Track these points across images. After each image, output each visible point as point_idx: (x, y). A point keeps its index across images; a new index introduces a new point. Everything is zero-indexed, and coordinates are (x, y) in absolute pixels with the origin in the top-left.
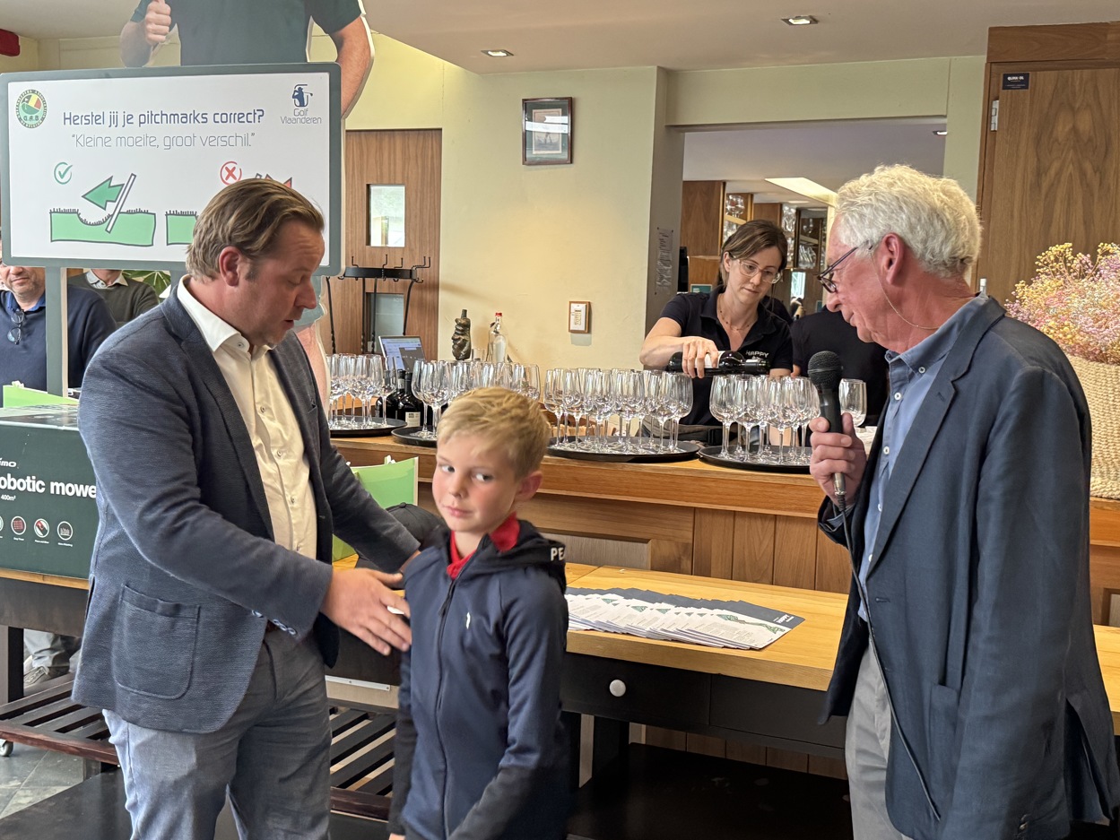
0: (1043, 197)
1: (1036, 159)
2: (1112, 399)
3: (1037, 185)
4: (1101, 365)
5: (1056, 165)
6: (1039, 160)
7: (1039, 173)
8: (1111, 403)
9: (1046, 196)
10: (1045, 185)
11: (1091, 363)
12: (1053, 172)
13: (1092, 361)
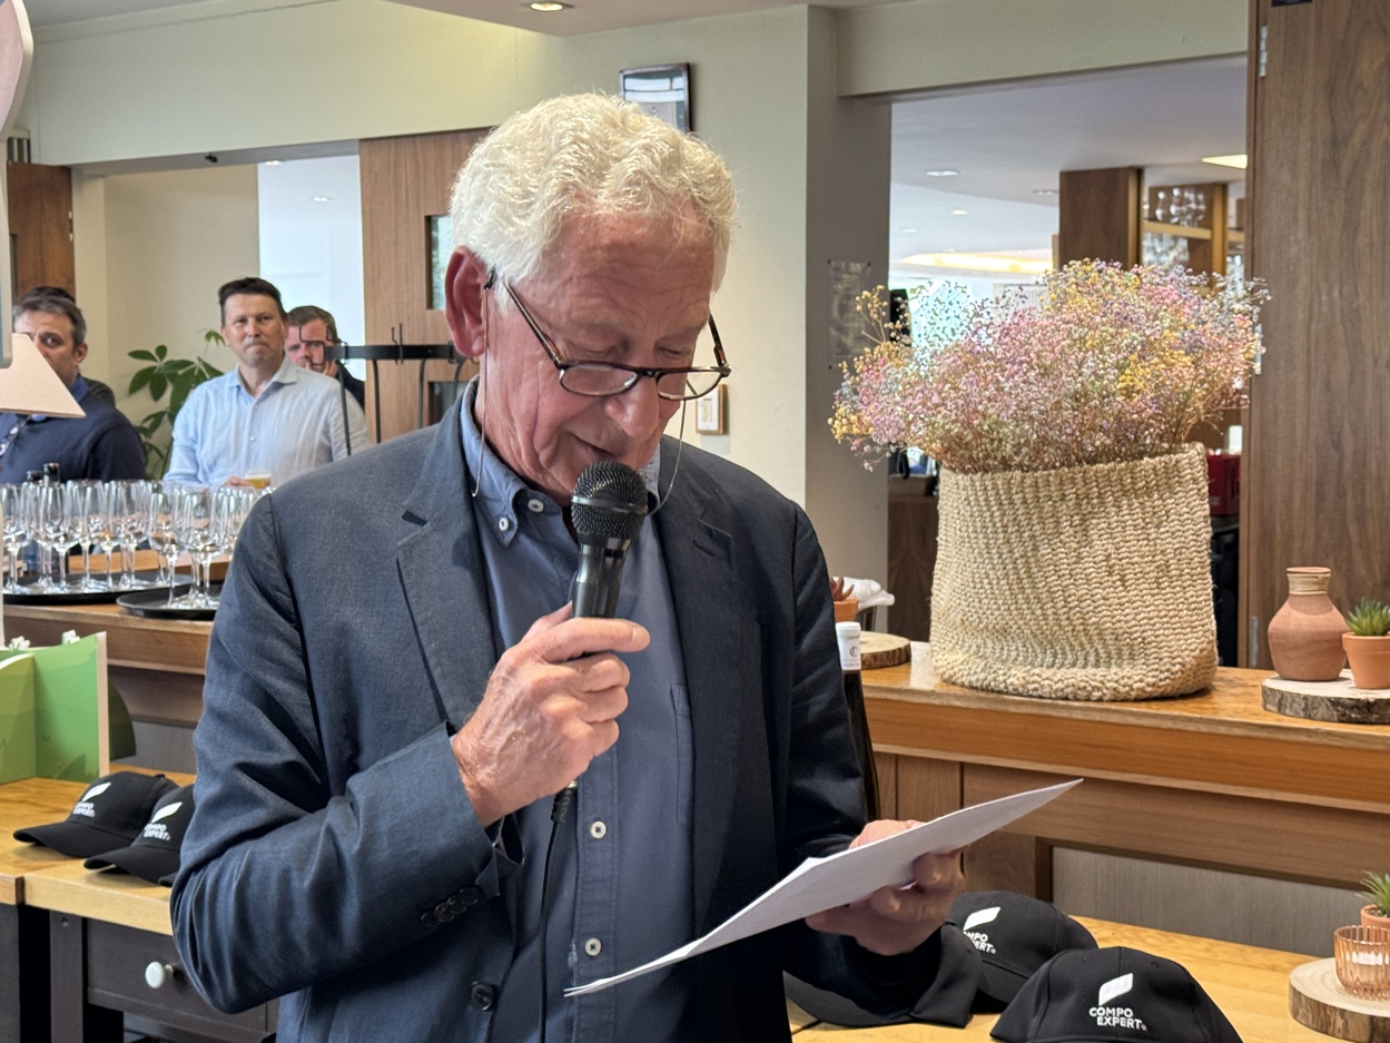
0: (1343, 182)
1: (1329, 119)
3: (1333, 164)
5: (1361, 129)
6: (1333, 120)
7: (1336, 143)
9: (1349, 182)
10: (1345, 166)
12: (1357, 139)
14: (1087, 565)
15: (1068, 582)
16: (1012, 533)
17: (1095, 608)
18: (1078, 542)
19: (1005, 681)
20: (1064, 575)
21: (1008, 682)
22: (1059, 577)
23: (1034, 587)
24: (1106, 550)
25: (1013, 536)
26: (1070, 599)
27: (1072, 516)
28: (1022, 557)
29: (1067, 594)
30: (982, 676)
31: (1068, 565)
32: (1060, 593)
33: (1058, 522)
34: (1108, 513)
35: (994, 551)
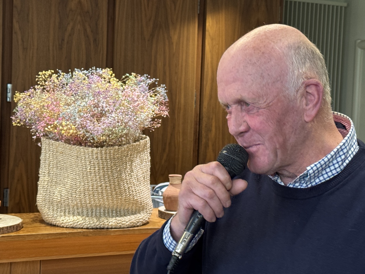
2: (89, 168)
4: (82, 147)
8: (89, 170)
11: (73, 146)
13: (73, 145)
14: (133, 179)
15: (129, 186)
16: (114, 169)
17: (136, 194)
18: (130, 171)
19: (108, 224)
20: (128, 183)
21: (110, 224)
22: (127, 184)
23: (119, 189)
24: (136, 173)
25: (114, 170)
26: (130, 192)
27: (129, 162)
28: (117, 178)
29: (129, 190)
30: (97, 223)
31: (129, 179)
32: (127, 190)
33: (126, 165)
34: (135, 160)
35: (107, 176)
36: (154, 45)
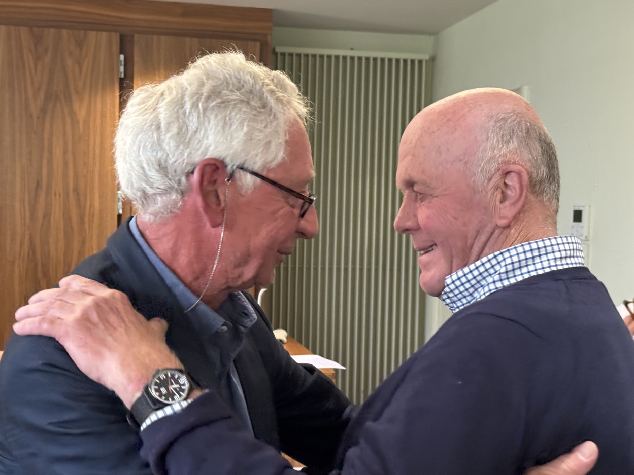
36: (47, 125)
